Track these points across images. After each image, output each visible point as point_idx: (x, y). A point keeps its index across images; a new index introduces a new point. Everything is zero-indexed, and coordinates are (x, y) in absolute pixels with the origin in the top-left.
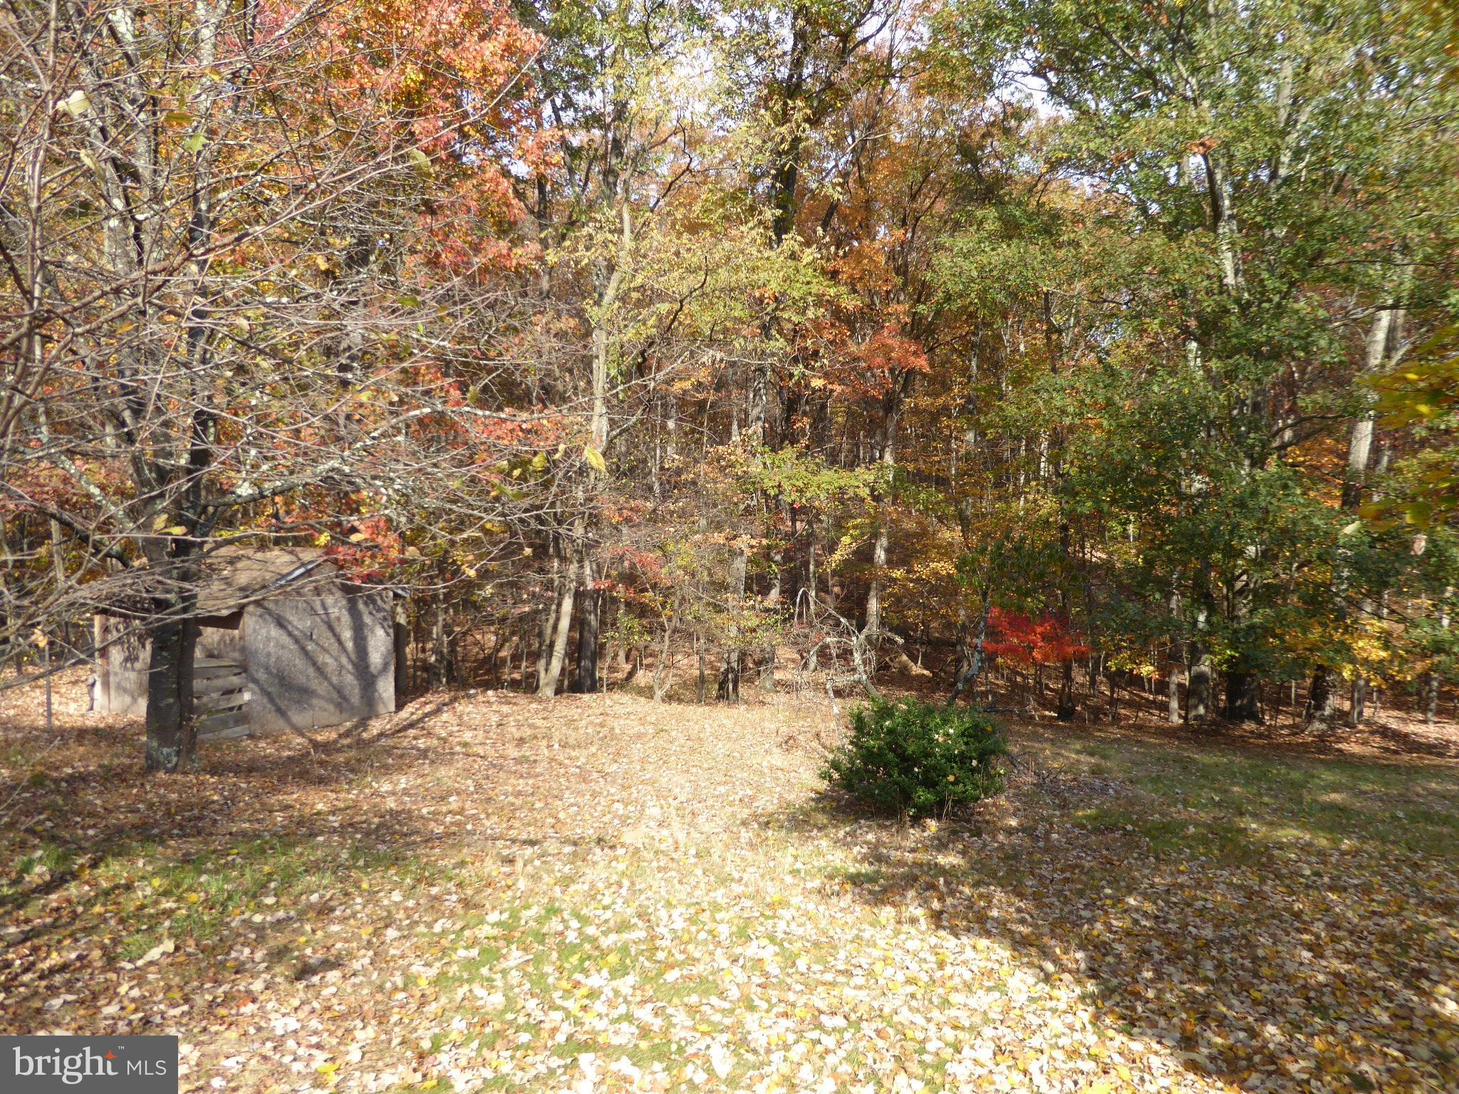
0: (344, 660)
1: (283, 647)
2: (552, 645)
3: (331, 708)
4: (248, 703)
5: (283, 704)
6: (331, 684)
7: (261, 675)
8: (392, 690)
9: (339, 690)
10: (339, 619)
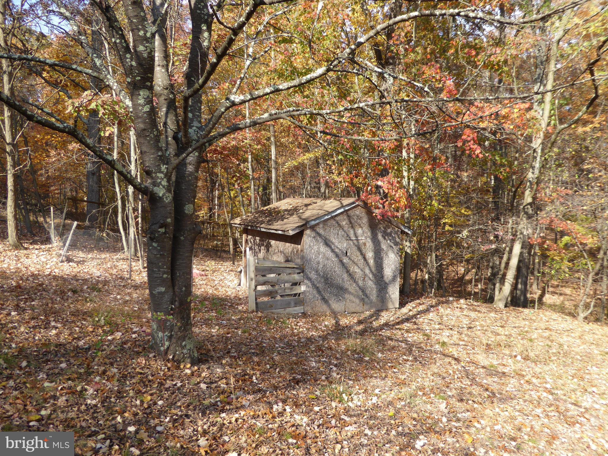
0: (367, 271)
1: (328, 259)
2: (504, 275)
3: (357, 301)
4: (304, 292)
5: (327, 296)
6: (358, 285)
7: (313, 275)
8: (397, 293)
9: (363, 290)
10: (365, 244)
